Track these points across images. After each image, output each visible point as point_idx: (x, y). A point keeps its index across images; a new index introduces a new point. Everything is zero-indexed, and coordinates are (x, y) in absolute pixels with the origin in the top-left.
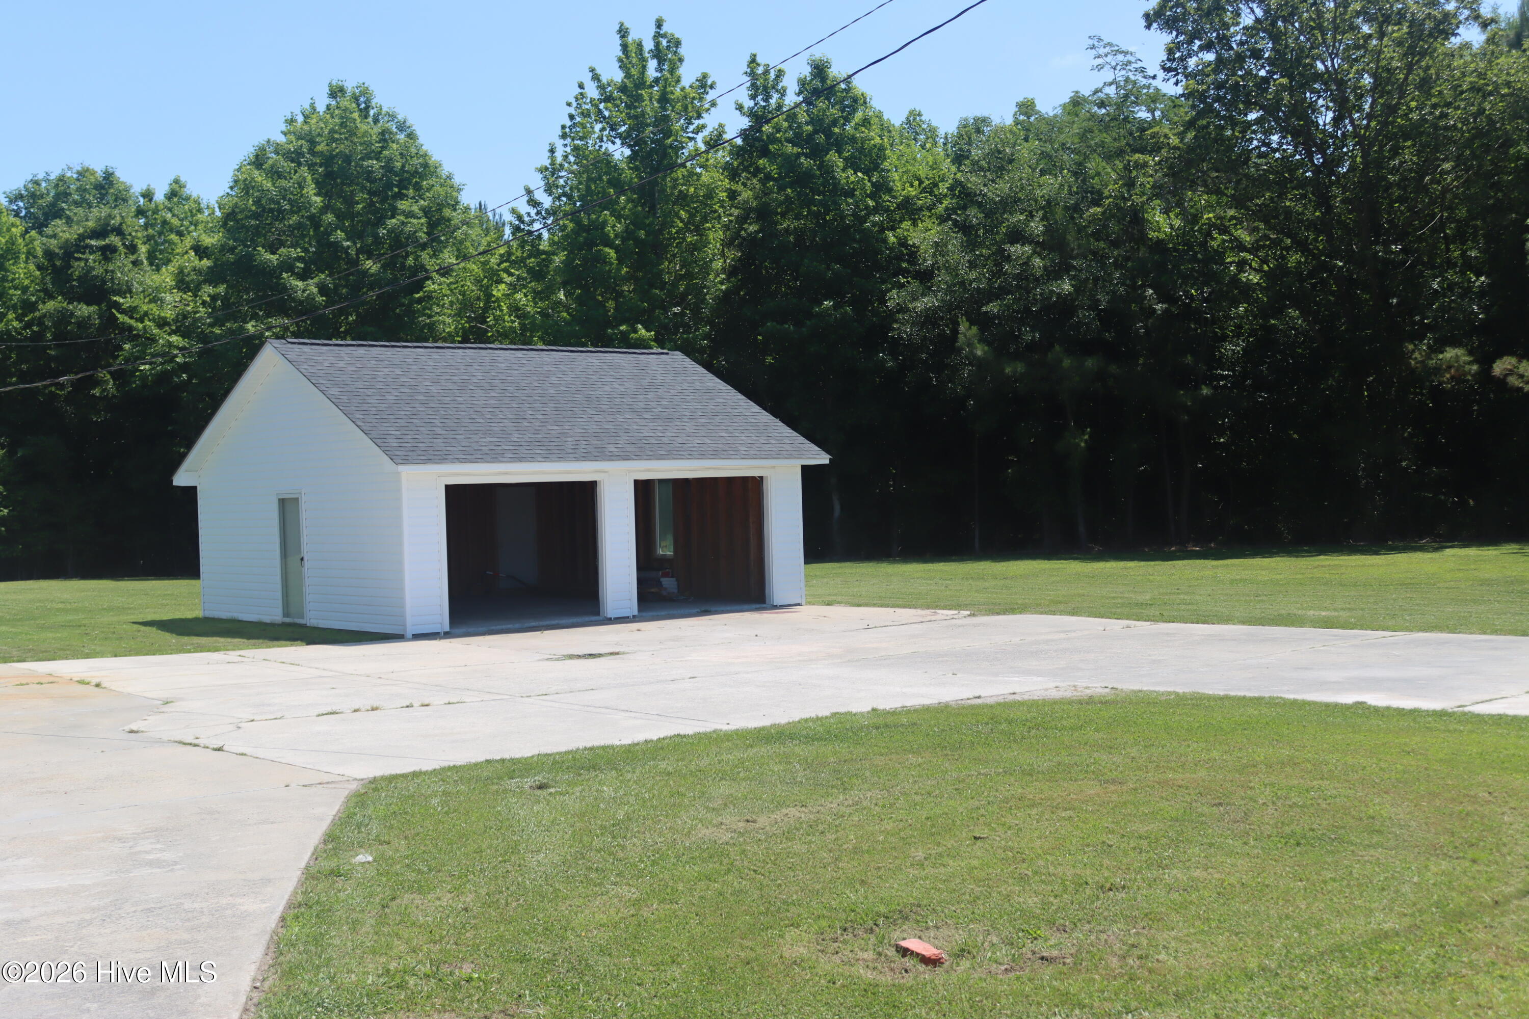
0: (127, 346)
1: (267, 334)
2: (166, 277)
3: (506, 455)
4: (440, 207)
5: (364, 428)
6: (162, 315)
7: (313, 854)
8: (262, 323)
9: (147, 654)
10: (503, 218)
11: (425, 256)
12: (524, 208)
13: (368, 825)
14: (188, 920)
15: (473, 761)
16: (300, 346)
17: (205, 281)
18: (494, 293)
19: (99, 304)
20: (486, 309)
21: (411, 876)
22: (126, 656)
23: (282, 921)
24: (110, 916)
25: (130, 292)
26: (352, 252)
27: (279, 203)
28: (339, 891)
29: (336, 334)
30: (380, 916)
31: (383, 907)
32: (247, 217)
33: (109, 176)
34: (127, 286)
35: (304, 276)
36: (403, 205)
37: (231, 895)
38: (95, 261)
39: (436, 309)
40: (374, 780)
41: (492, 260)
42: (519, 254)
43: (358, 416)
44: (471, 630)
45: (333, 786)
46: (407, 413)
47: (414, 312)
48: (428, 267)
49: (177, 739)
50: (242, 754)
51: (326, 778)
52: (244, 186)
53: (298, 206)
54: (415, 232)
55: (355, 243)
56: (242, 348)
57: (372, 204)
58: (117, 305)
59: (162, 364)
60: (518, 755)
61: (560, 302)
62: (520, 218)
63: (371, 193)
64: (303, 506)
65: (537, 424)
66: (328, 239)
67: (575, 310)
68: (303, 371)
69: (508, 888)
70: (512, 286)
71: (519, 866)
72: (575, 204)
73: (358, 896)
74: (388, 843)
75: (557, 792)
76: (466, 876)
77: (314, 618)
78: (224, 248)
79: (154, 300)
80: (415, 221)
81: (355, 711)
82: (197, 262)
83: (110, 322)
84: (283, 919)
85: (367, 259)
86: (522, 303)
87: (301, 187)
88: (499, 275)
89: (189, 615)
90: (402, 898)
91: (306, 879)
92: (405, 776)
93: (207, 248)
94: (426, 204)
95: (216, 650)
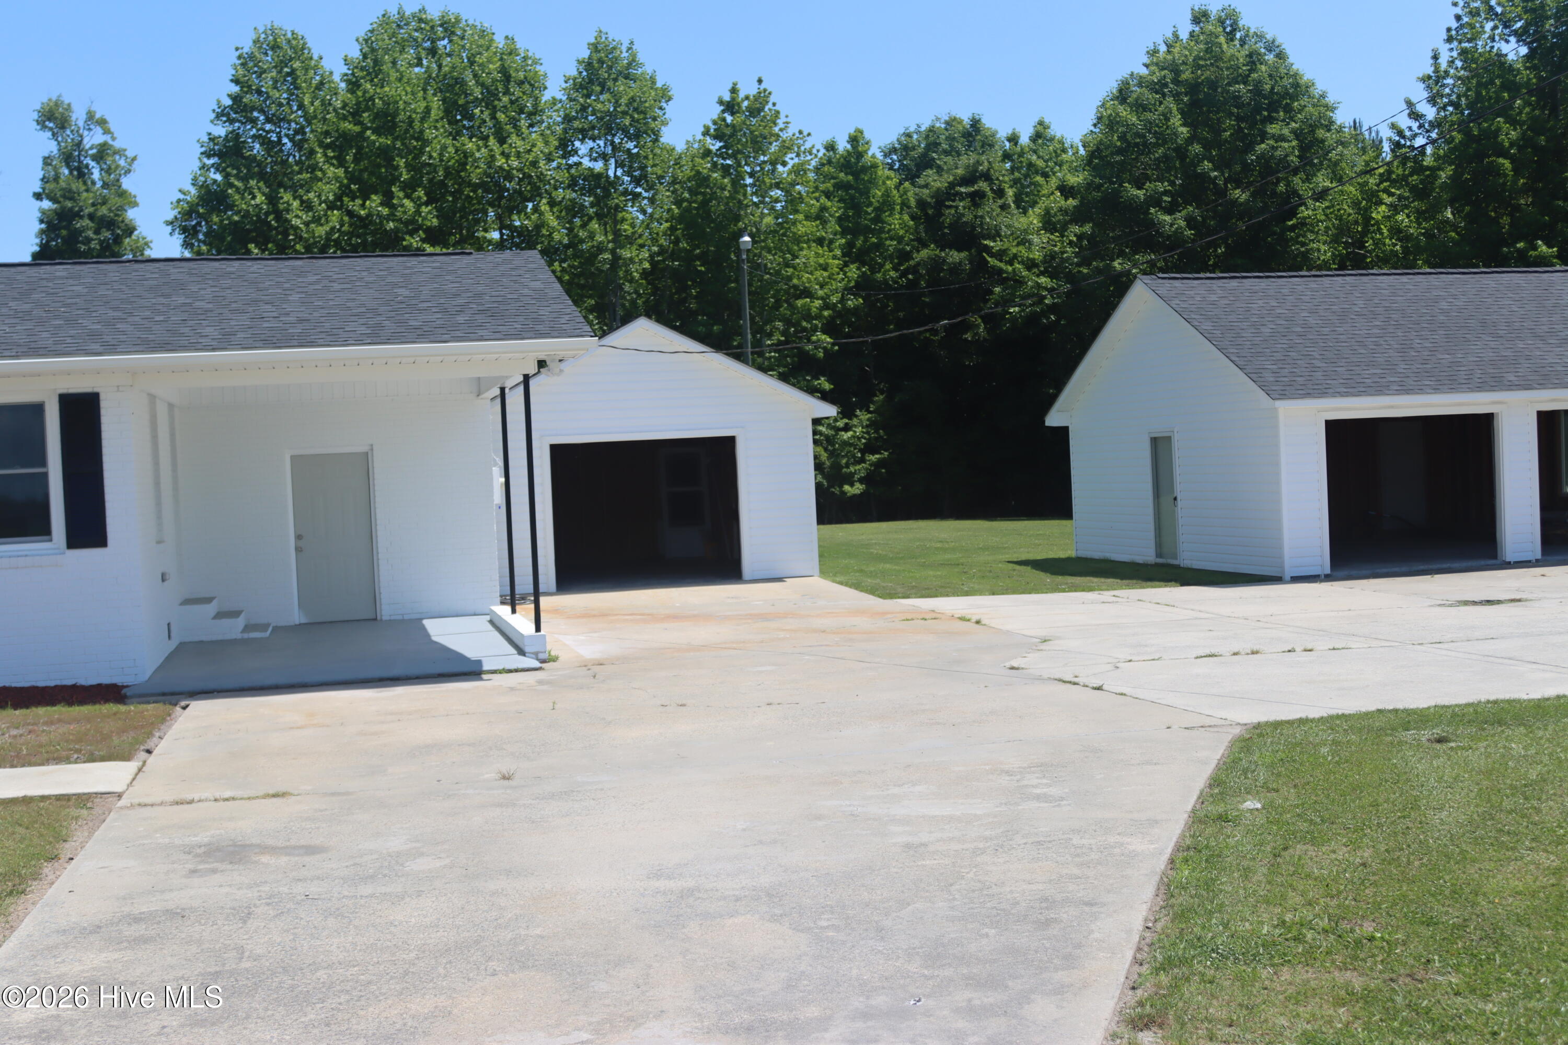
0: (997, 289)
1: (1134, 271)
2: (1033, 219)
3: (1392, 387)
4: (1313, 128)
5: (1239, 363)
6: (1031, 256)
7: (1199, 798)
8: (1129, 260)
9: (1024, 592)
10: (1380, 134)
11: (1296, 180)
12: (1405, 122)
13: (1254, 771)
14: (1078, 855)
15: (1363, 710)
16: (1171, 281)
17: (1071, 222)
18: (1374, 215)
19: (969, 250)
20: (1365, 233)
21: (1304, 826)
22: (1003, 594)
23: (1171, 863)
24: (1002, 846)
25: (999, 236)
26: (1221, 182)
27: (1144, 137)
28: (1229, 837)
29: (1206, 269)
30: (1272, 866)
31: (1275, 856)
32: (1112, 154)
33: (976, 123)
34: (996, 231)
35: (1171, 210)
36: (1273, 129)
37: (1119, 834)
38: (964, 208)
39: (1311, 236)
40: (1258, 726)
41: (1371, 181)
42: (1400, 171)
43: (1232, 351)
44: (1354, 573)
45: (1216, 729)
46: (1284, 346)
47: (1287, 241)
48: (1301, 192)
49: (1056, 677)
50: (1122, 694)
51: (1208, 722)
52: (1108, 122)
53: (1163, 139)
54: (1287, 156)
55: (1223, 174)
56: (1110, 286)
57: (1241, 129)
58: (988, 249)
59: (1031, 305)
60: (1413, 706)
61: (1447, 221)
62: (1400, 133)
63: (1239, 119)
64: (1176, 444)
65: (1426, 353)
66: (1195, 171)
67: (1464, 228)
68: (1174, 306)
69: (1409, 846)
70: (1392, 206)
71: (1421, 823)
72: (1463, 114)
73: (1249, 843)
74: (1277, 791)
75: (1458, 746)
76: (1362, 830)
77: (1188, 558)
78: (1089, 186)
79: (1022, 243)
80: (1286, 145)
81: (1235, 654)
82: (1063, 202)
83: (980, 265)
84: (1172, 861)
85: (1235, 189)
86: (1404, 224)
87: (1167, 119)
88: (1378, 196)
89: (1062, 555)
90: (1295, 848)
91: (1193, 822)
92: (1290, 723)
93: (1072, 187)
94: (1297, 126)
95: (1090, 589)
